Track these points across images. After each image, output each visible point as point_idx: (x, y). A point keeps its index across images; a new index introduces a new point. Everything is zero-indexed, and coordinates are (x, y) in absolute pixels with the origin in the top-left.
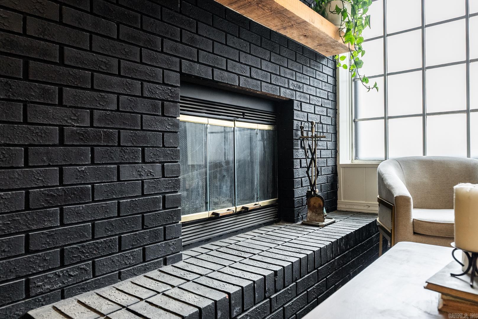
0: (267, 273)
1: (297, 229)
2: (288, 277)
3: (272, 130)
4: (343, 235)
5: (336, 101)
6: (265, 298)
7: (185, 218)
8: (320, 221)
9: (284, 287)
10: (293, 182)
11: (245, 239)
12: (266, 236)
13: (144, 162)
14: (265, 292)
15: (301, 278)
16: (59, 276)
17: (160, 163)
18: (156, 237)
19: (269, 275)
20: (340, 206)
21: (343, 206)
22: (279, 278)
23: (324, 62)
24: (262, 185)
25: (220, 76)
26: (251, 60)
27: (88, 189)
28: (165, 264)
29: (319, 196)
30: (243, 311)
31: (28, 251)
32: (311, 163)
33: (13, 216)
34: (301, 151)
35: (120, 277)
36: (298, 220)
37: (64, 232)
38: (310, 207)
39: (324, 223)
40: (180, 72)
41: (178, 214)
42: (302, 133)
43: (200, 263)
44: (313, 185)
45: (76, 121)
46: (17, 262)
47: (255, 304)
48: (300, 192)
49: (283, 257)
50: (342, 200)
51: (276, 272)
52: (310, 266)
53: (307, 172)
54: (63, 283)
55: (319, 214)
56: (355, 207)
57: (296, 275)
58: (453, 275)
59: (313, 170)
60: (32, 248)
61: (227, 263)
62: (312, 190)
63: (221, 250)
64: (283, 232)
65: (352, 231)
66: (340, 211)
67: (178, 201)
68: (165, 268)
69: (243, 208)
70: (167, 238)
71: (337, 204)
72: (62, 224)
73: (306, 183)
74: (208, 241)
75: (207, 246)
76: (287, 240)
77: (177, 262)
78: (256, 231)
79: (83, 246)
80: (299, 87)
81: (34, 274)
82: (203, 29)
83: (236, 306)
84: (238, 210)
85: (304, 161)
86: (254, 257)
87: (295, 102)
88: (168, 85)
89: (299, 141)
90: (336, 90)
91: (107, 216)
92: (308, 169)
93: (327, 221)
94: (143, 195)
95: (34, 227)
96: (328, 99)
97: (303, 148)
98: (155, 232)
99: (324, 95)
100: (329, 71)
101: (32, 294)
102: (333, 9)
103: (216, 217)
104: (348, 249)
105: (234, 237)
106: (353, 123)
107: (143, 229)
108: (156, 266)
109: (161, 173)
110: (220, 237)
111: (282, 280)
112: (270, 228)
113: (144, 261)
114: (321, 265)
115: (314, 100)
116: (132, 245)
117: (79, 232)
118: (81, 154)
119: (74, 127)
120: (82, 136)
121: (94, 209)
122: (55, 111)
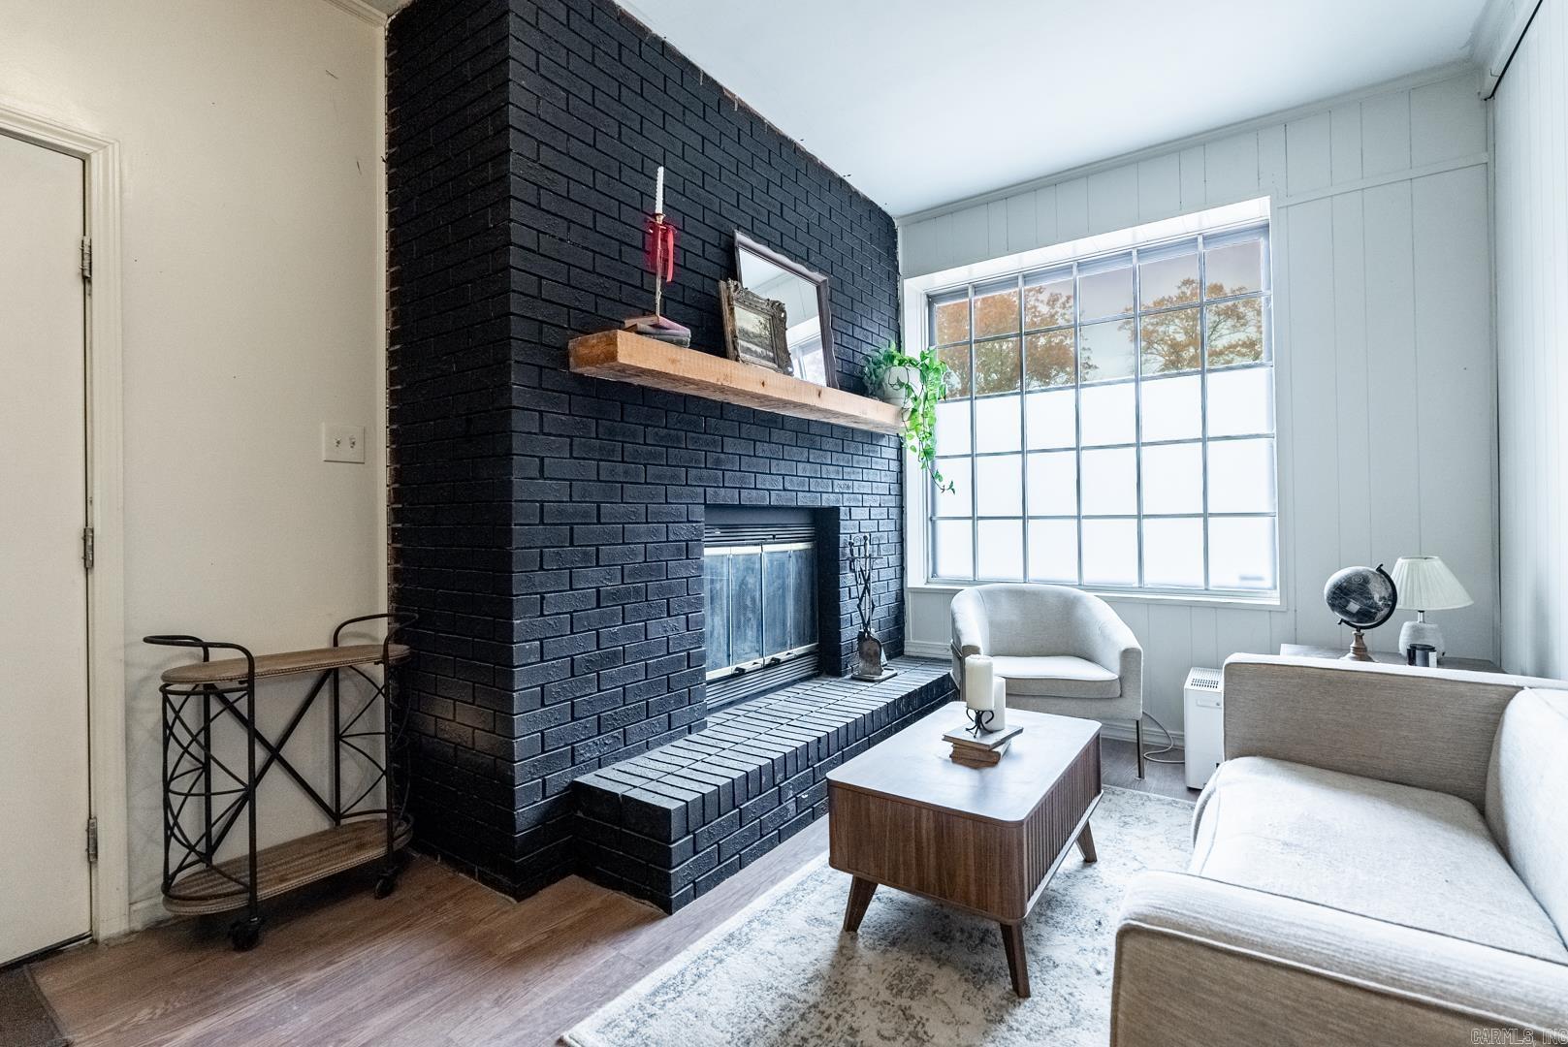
0: (810, 739)
1: (845, 685)
2: (833, 745)
3: (812, 549)
4: (904, 694)
5: (901, 495)
6: (808, 767)
7: (710, 675)
8: (875, 674)
9: (829, 756)
10: (838, 621)
11: (777, 700)
12: (804, 697)
13: (669, 615)
14: (808, 760)
15: (848, 746)
16: (597, 745)
17: (684, 614)
18: (682, 702)
19: (812, 742)
20: (908, 650)
21: (912, 649)
22: (823, 746)
23: (884, 442)
24: (797, 626)
25: (748, 497)
26: (783, 467)
27: (619, 650)
28: (690, 733)
29: (875, 640)
30: (786, 779)
31: (573, 719)
32: (864, 592)
33: (562, 684)
34: (850, 575)
35: (648, 747)
36: (846, 673)
37: (601, 699)
38: (863, 655)
39: (881, 677)
40: (705, 504)
41: (702, 672)
42: (852, 551)
43: (730, 731)
44: (866, 625)
45: (611, 581)
46: (565, 728)
47: (798, 773)
48: (849, 633)
49: (827, 723)
50: (912, 641)
51: (819, 738)
52: (859, 733)
53: (859, 606)
54: (600, 752)
55: (874, 665)
56: (929, 651)
57: (842, 742)
58: (967, 730)
59: (867, 601)
60: (576, 716)
61: (762, 730)
62: (866, 630)
63: (750, 715)
64: (827, 691)
65: (917, 688)
66: (909, 657)
67: (703, 657)
68: (689, 737)
69: (773, 659)
70: (692, 702)
71: (903, 646)
72: (599, 691)
73: (857, 621)
74: (731, 704)
75: (730, 710)
76: (831, 701)
77: (702, 730)
78: (789, 689)
79: (616, 713)
80: (848, 487)
81: (578, 742)
82: (730, 446)
83: (779, 772)
84: (766, 663)
85: (854, 589)
86: (792, 723)
87: (842, 509)
88: (693, 522)
89: (848, 562)
90: (901, 479)
91: (636, 679)
92: (861, 600)
93: (886, 674)
94: (669, 654)
95: (578, 695)
96: (890, 494)
97: (853, 571)
98: (680, 695)
99: (883, 489)
100: (892, 453)
101: (577, 762)
102: (893, 381)
103: (740, 673)
104: (911, 712)
105: (761, 699)
106: (929, 523)
107: (669, 692)
108: (681, 734)
109: (685, 626)
110: (745, 699)
111: (826, 747)
112: (808, 685)
113: (670, 729)
114: (874, 732)
115: (869, 501)
116: (659, 711)
117: (612, 698)
118: (614, 614)
119: (608, 587)
120: (615, 596)
121: (625, 672)
122: (593, 572)
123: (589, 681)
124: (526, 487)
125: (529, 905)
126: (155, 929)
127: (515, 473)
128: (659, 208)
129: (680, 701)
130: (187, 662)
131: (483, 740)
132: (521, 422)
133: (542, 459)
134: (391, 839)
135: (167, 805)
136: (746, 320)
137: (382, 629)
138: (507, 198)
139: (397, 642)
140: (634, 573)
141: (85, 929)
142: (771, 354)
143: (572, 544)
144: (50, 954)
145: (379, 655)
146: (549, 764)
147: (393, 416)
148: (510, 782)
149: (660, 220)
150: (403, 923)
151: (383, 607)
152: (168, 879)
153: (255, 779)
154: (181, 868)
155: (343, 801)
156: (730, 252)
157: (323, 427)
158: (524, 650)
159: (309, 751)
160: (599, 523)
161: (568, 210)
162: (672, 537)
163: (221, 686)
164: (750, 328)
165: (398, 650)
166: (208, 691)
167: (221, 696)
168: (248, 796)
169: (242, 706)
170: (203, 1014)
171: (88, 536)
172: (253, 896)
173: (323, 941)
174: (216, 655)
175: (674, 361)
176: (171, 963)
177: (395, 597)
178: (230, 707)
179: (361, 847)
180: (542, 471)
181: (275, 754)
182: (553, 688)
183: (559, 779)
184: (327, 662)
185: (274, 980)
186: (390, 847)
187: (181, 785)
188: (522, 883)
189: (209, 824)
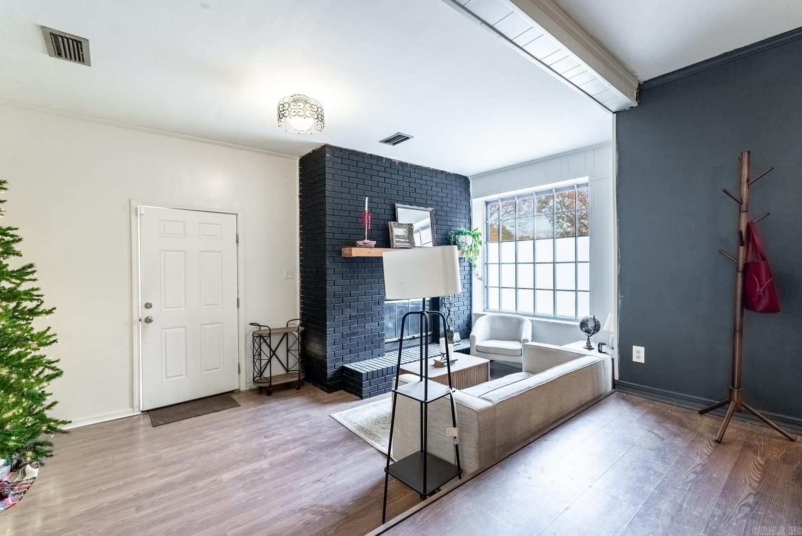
5: (471, 279)
7: (386, 341)
10: (439, 325)
13: (372, 322)
16: (350, 357)
17: (377, 322)
23: (463, 260)
27: (357, 331)
31: (343, 349)
32: (448, 315)
33: (340, 340)
34: (445, 309)
37: (351, 345)
41: (384, 339)
42: (444, 300)
44: (449, 326)
45: (354, 312)
46: (341, 351)
55: (451, 340)
62: (449, 328)
67: (384, 335)
68: (379, 358)
69: (413, 337)
70: (380, 348)
72: (350, 342)
75: (395, 351)
79: (355, 349)
81: (344, 355)
84: (410, 338)
88: (380, 294)
90: (471, 273)
91: (362, 340)
94: (372, 333)
95: (344, 343)
98: (376, 345)
101: (344, 361)
102: (460, 241)
105: (408, 349)
107: (372, 344)
108: (376, 357)
109: (378, 325)
113: (372, 355)
116: (369, 349)
117: (354, 344)
118: (355, 321)
119: (353, 314)
120: (355, 316)
121: (358, 338)
122: (349, 310)
123: (348, 339)
124: (330, 288)
125: (330, 395)
126: (251, 390)
127: (327, 285)
128: (366, 209)
129: (376, 347)
130: (256, 330)
131: (320, 353)
132: (329, 272)
133: (334, 281)
134: (299, 376)
135: (254, 361)
136: (397, 232)
137: (298, 322)
138: (325, 214)
139: (302, 326)
140: (361, 310)
141: (238, 388)
142: (408, 241)
143: (342, 303)
144: (232, 392)
145: (297, 330)
146: (336, 360)
147: (301, 266)
148: (326, 363)
149: (367, 212)
150: (302, 395)
151: (298, 317)
152: (254, 378)
153: (271, 357)
154: (256, 377)
155: (289, 367)
156: (394, 210)
157: (284, 270)
158: (329, 330)
159: (281, 353)
160: (350, 296)
161: (341, 213)
162: (373, 299)
163: (263, 335)
164: (399, 234)
165: (302, 328)
166: (261, 336)
167: (263, 337)
168: (270, 361)
169: (268, 341)
170: (263, 404)
171: (238, 300)
172: (271, 384)
173: (285, 396)
174: (262, 328)
175: (369, 253)
176: (255, 396)
177: (302, 314)
178: (265, 341)
179: (293, 377)
180: (334, 284)
181: (274, 353)
182: (337, 340)
183: (339, 365)
184: (286, 331)
185: (275, 401)
186: (299, 378)
187: (256, 357)
188: (330, 389)
189: (261, 368)
